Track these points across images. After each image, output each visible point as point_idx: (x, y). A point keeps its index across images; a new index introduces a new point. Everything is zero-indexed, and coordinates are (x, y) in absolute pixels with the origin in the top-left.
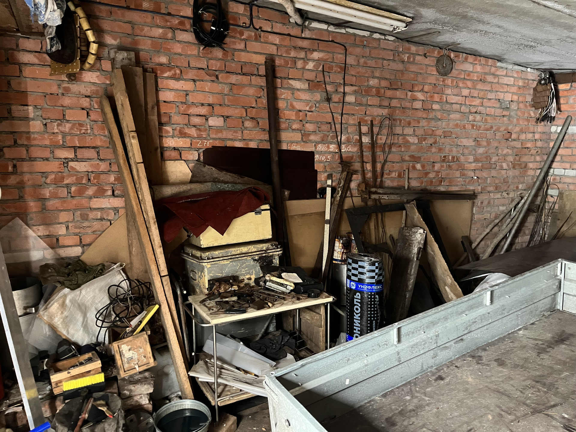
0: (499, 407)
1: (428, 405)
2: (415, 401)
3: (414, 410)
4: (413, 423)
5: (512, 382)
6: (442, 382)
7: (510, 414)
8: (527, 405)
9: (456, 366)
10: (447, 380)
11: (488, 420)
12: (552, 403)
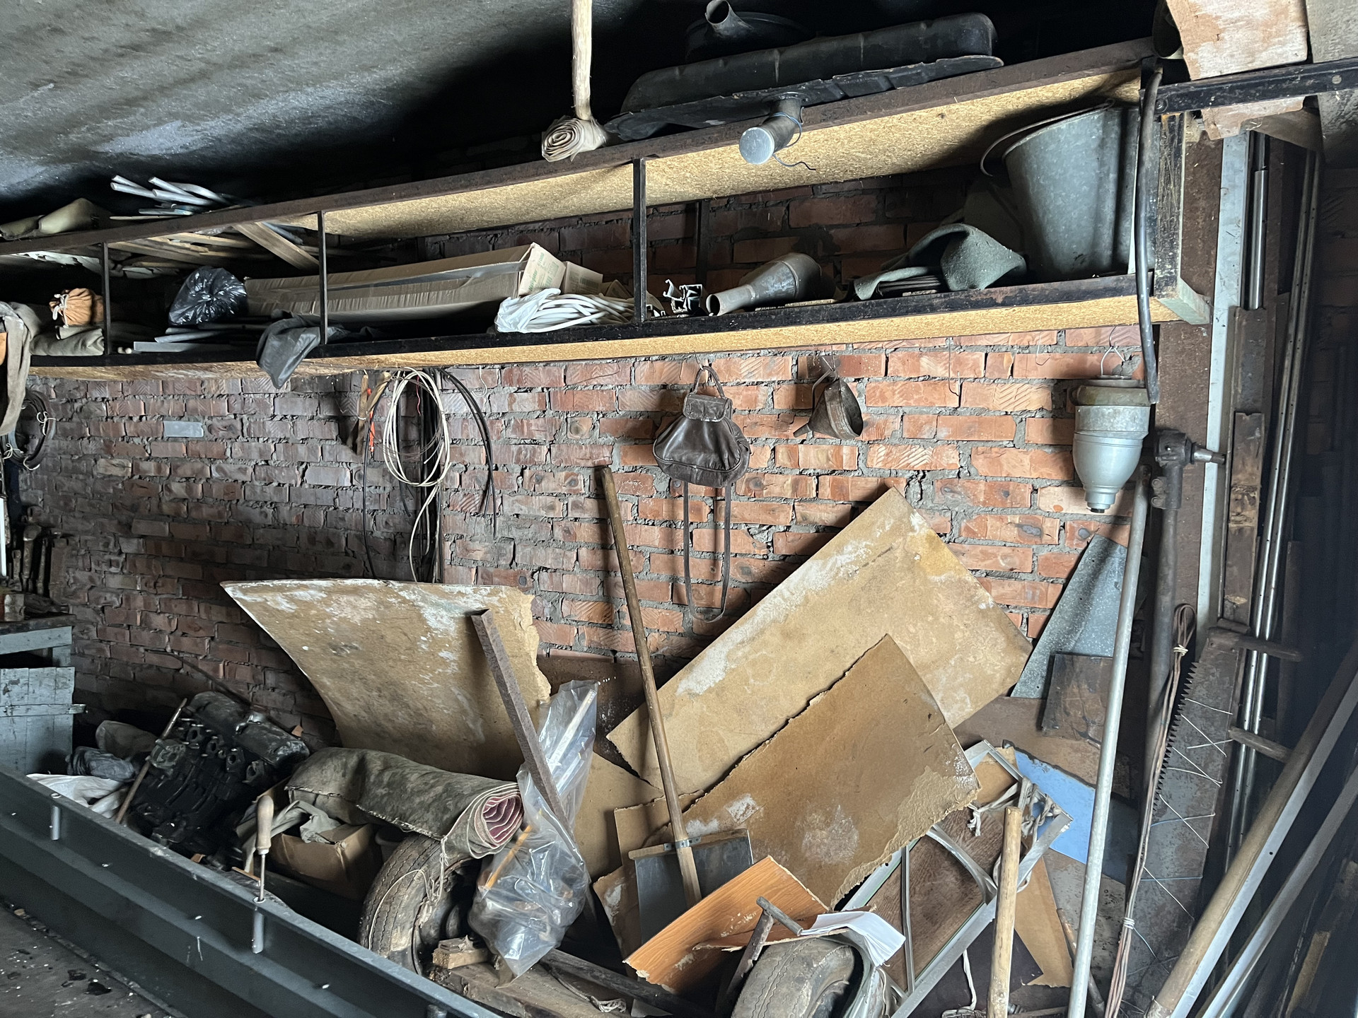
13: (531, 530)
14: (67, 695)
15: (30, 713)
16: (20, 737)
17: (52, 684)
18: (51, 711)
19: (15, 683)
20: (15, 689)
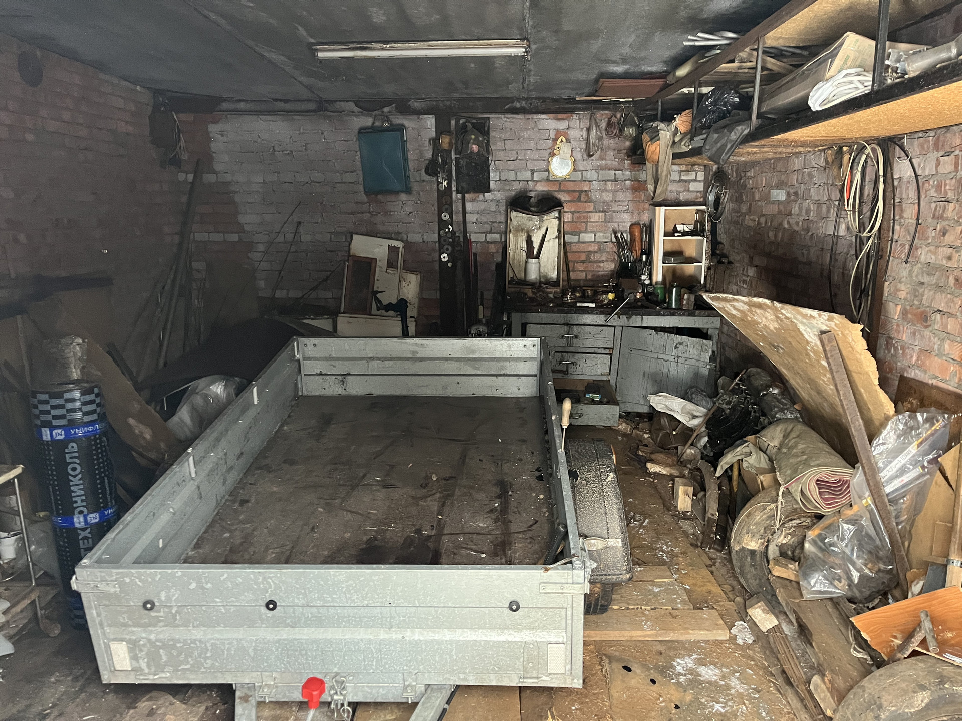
0: (321, 498)
1: (253, 530)
2: (237, 533)
3: (244, 542)
4: (254, 552)
5: (315, 474)
6: (250, 504)
7: (335, 499)
8: (343, 485)
9: (251, 484)
10: (253, 500)
11: (321, 513)
12: (361, 475)
13: (936, 277)
14: (707, 356)
15: (687, 362)
16: (681, 374)
17: (700, 348)
18: (697, 364)
19: (681, 344)
20: (681, 348)
